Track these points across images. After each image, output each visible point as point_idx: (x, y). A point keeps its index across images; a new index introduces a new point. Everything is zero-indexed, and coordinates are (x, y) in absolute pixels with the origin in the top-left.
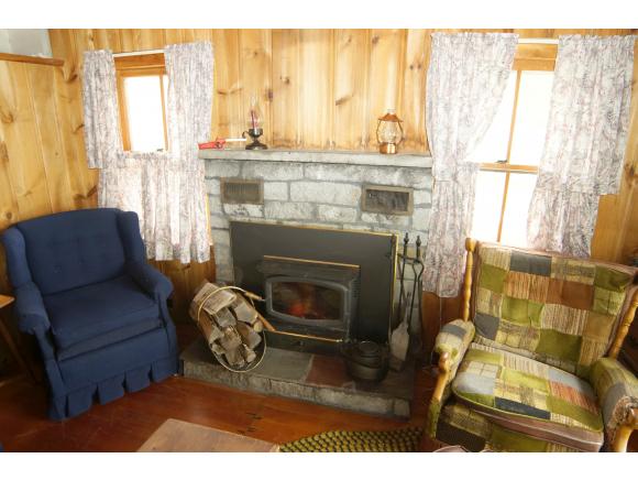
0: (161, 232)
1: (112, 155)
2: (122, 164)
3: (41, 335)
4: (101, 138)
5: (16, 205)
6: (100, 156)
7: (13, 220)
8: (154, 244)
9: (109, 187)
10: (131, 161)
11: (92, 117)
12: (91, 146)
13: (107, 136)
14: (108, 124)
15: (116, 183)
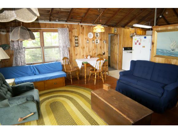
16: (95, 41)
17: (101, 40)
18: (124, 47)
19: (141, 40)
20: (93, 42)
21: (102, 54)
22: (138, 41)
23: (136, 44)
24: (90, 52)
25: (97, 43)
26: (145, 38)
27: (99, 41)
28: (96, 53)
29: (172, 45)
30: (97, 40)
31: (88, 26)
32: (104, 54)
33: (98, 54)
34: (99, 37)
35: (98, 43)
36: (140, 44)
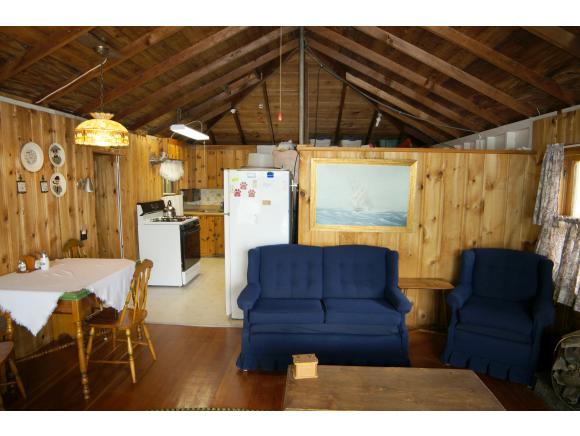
0: (568, 282)
1: (549, 216)
2: (555, 224)
3: (454, 310)
4: (544, 204)
5: (480, 238)
6: (541, 216)
7: (476, 246)
8: (560, 289)
9: (544, 240)
10: (562, 223)
11: (542, 189)
12: (536, 209)
13: (549, 202)
14: (552, 195)
15: (549, 238)
16: (52, 185)
17: (70, 178)
18: (142, 201)
19: (255, 182)
20: (44, 186)
21: (78, 237)
22: (244, 186)
23: (237, 193)
24: (34, 235)
25: (58, 190)
26: (270, 175)
27: (63, 183)
28: (56, 238)
29: (356, 198)
30: (57, 178)
31: (20, 109)
32: (84, 237)
33: (64, 240)
34: (63, 167)
35: (62, 194)
36: (252, 194)
